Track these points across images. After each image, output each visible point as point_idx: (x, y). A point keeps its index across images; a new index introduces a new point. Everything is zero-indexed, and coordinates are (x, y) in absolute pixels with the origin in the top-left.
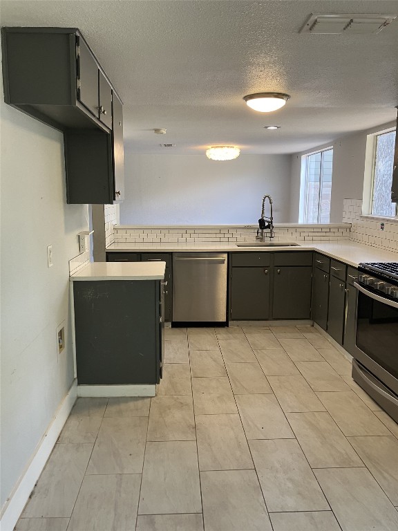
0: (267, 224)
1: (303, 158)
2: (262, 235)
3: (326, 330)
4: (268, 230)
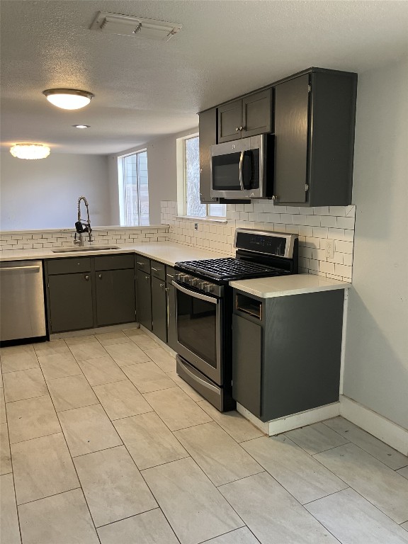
0: (84, 227)
1: (120, 159)
2: (80, 238)
3: (152, 330)
4: (87, 234)
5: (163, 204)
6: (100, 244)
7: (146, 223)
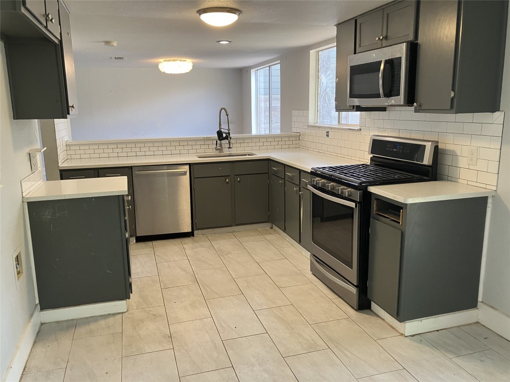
0: (224, 135)
1: (253, 72)
2: (221, 145)
3: (285, 231)
4: (227, 141)
5: (295, 113)
6: (238, 151)
7: (277, 131)
